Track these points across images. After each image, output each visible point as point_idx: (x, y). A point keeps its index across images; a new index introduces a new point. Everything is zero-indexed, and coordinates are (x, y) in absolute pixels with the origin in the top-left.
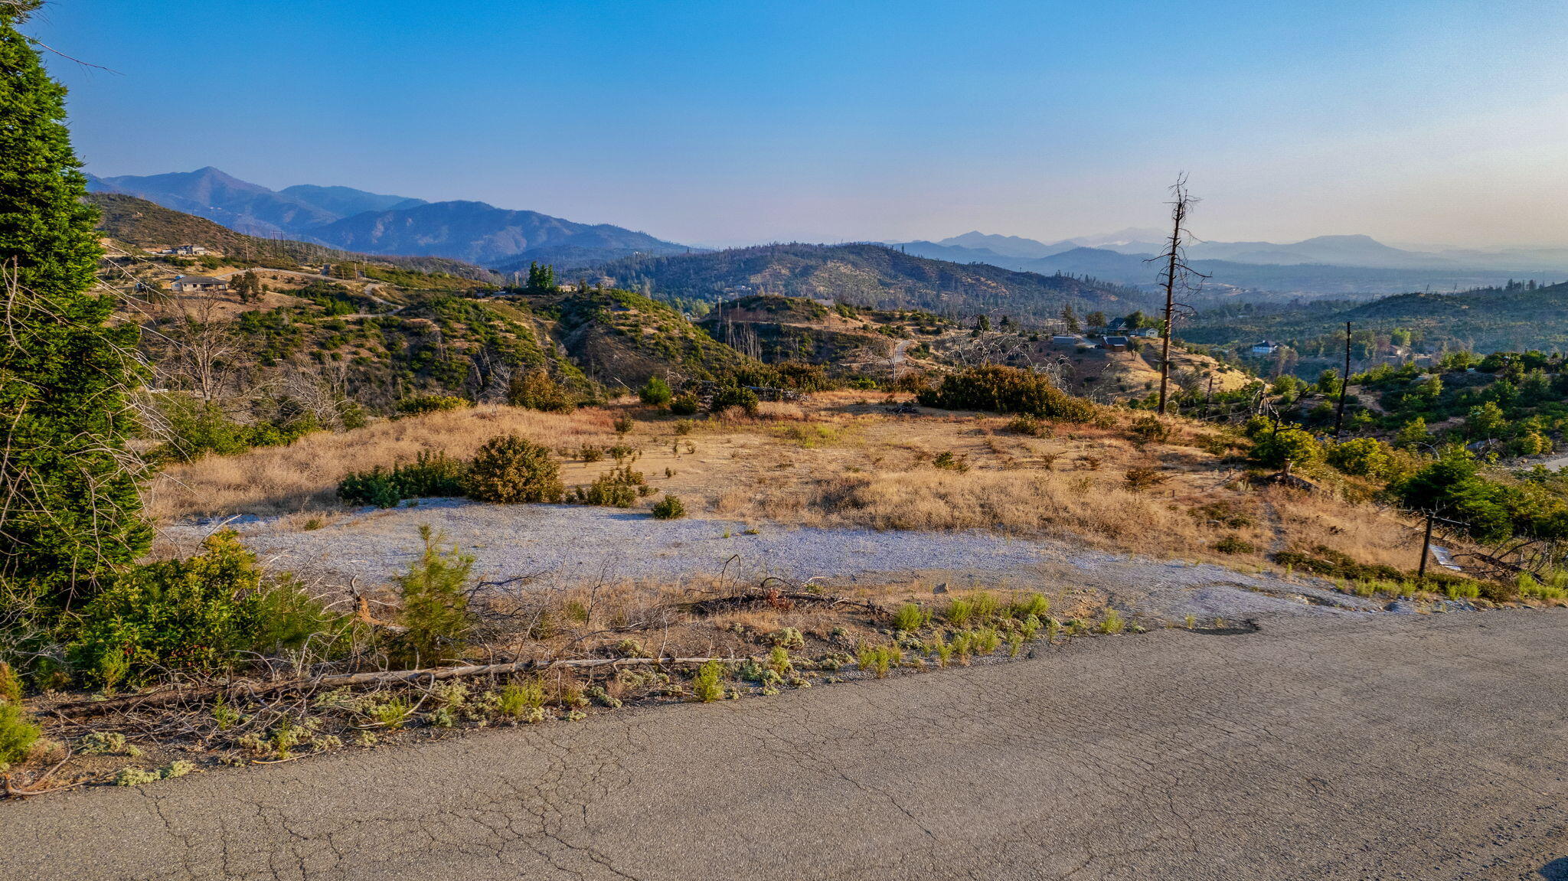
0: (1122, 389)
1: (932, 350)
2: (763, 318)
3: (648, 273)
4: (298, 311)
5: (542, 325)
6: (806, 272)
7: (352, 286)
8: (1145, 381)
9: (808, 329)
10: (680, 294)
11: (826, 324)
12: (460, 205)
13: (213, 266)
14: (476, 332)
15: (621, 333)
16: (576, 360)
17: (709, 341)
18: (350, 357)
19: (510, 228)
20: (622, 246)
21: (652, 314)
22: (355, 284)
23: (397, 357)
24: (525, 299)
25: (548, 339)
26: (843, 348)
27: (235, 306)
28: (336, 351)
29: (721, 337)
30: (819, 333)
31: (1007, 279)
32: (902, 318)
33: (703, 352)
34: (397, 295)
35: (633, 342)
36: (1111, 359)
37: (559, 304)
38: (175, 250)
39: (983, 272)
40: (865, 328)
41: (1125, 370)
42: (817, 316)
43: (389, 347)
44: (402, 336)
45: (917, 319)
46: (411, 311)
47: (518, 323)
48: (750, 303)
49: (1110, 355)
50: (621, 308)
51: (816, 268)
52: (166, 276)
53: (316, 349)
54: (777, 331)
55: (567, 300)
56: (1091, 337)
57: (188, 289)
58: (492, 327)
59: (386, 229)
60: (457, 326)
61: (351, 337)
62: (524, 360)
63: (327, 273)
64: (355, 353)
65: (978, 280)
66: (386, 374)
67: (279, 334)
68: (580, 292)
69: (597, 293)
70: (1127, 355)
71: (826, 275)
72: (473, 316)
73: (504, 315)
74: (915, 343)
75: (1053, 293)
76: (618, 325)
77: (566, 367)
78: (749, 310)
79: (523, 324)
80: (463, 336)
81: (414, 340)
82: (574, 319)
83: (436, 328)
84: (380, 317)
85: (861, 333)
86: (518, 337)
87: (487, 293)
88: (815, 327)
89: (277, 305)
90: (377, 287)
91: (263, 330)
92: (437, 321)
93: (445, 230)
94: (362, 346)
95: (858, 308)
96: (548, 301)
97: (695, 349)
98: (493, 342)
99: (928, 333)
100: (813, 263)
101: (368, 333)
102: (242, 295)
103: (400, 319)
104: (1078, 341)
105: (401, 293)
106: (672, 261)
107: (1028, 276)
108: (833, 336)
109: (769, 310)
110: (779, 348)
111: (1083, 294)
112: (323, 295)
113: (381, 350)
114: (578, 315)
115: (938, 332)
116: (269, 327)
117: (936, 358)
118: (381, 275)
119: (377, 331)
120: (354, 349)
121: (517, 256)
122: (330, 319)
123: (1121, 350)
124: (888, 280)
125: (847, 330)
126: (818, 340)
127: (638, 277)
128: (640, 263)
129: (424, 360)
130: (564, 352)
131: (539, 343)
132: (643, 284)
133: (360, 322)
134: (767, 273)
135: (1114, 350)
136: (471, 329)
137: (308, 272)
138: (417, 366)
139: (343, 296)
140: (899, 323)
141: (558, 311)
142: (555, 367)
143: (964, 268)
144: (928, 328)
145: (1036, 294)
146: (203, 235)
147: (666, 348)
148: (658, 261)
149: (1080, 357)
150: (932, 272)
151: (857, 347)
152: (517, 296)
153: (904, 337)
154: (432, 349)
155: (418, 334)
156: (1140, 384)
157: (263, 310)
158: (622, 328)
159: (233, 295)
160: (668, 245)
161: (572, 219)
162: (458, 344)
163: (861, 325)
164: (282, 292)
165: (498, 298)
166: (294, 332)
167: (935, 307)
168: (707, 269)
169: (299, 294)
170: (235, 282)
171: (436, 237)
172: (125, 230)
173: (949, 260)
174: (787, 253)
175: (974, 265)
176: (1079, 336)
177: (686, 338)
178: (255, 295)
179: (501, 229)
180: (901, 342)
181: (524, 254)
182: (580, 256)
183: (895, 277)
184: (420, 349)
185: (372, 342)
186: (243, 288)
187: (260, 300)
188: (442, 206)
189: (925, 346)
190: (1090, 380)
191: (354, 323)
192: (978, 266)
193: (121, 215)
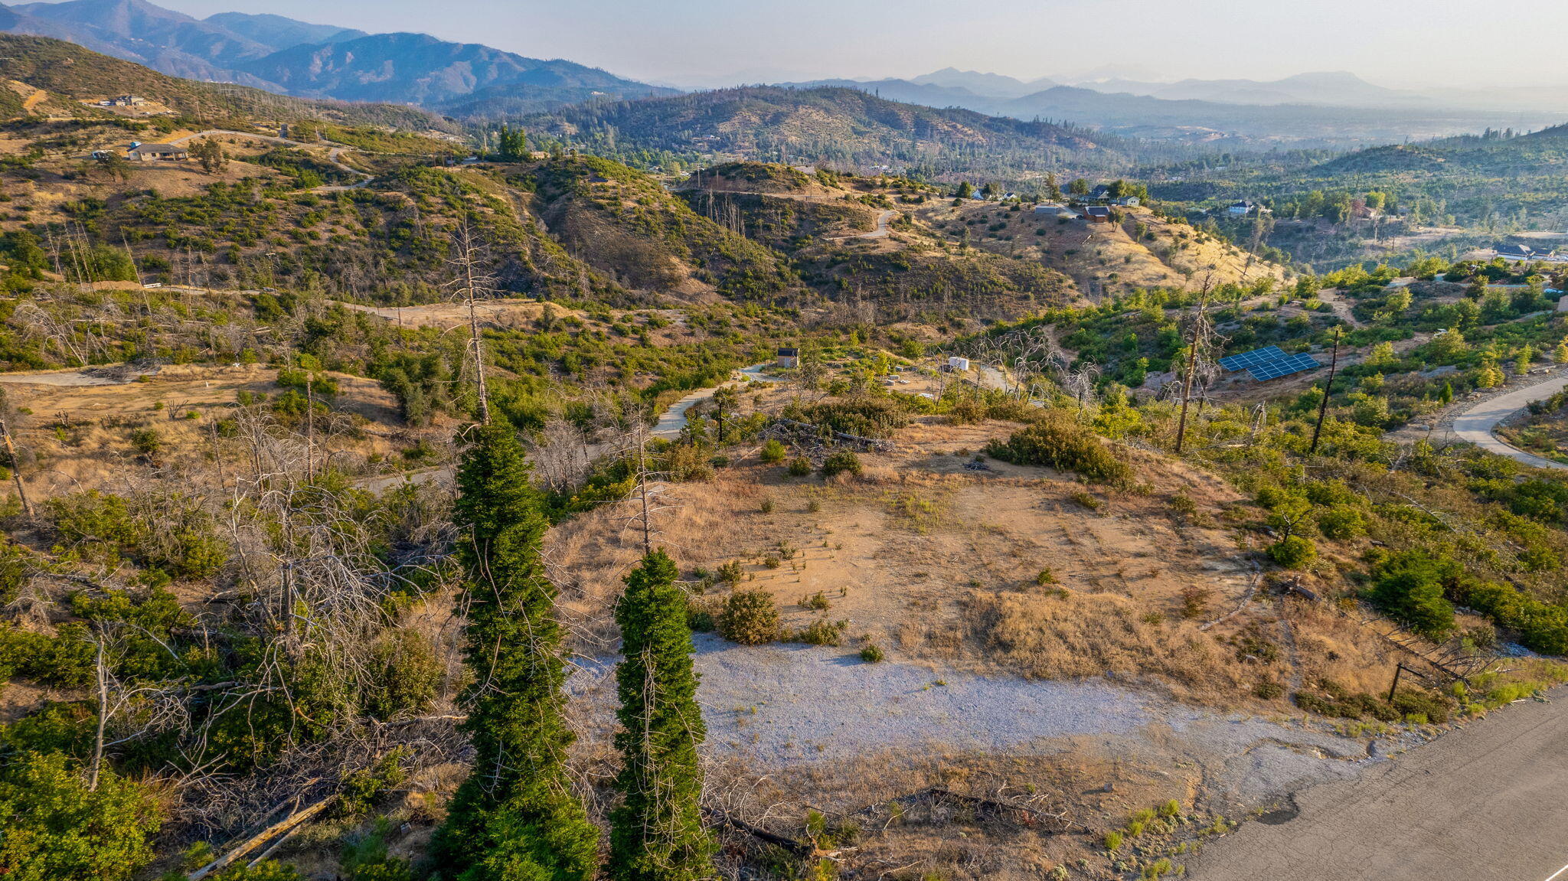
0: (1102, 262)
1: (914, 222)
2: (743, 188)
3: (610, 120)
4: (266, 183)
5: (518, 197)
6: (777, 119)
7: (315, 150)
8: (1126, 253)
9: (790, 200)
10: (646, 143)
11: (807, 194)
12: (402, 36)
13: (167, 130)
14: (451, 206)
15: (600, 207)
16: (557, 237)
17: (690, 214)
18: (327, 235)
19: (457, 64)
20: (578, 84)
21: (630, 185)
22: (317, 148)
23: (374, 235)
24: (498, 167)
25: (526, 213)
26: (826, 221)
27: (199, 177)
28: (313, 229)
29: (701, 209)
30: (800, 204)
31: (985, 125)
32: (884, 185)
33: (684, 226)
34: (364, 160)
35: (613, 217)
36: (1091, 231)
37: (533, 172)
38: (113, 102)
39: (960, 118)
40: (846, 198)
41: (1105, 242)
42: (797, 185)
43: (366, 223)
44: (378, 212)
45: (898, 186)
46: (381, 183)
47: (494, 196)
48: (728, 171)
49: (1091, 226)
50: (597, 179)
51: (787, 115)
52: (123, 143)
53: (291, 227)
54: (758, 202)
55: (541, 168)
56: (1072, 206)
57: (147, 158)
58: (469, 200)
59: (325, 64)
60: (432, 200)
61: (326, 213)
62: (504, 238)
63: (285, 135)
64: (331, 231)
65: (954, 127)
66: (366, 253)
67: (252, 211)
68: (554, 159)
69: (572, 162)
70: (1107, 225)
71: (798, 123)
72: (448, 189)
73: (478, 187)
74: (897, 215)
75: (1030, 140)
76: (597, 197)
77: (548, 245)
78: (728, 178)
79: (500, 198)
80: (440, 211)
81: (390, 216)
82: (552, 191)
83: (411, 202)
84: (353, 189)
85: (842, 204)
86: (496, 212)
87: (458, 160)
88: (797, 197)
89: (242, 175)
90: (341, 152)
91: (234, 207)
92: (411, 194)
93: (389, 65)
94: (338, 223)
95: (838, 174)
96: (522, 169)
97: (676, 223)
98: (471, 218)
99: (910, 201)
100: (784, 109)
101: (343, 209)
102: (205, 165)
103: (372, 192)
104: (1060, 210)
105: (365, 159)
106: (636, 106)
107: (1005, 121)
108: (815, 208)
109: (749, 179)
110: (761, 221)
111: (1062, 142)
112: (288, 162)
113: (358, 227)
114: (554, 185)
115: (919, 201)
116: (240, 204)
117: (918, 230)
118: (343, 137)
119: (350, 206)
120: (330, 227)
121: (467, 97)
122: (300, 192)
123: (1102, 220)
124: (862, 128)
125: (829, 200)
126: (800, 212)
127: (600, 124)
128: (602, 108)
129: (403, 238)
130: (544, 228)
131: (517, 218)
132: (606, 132)
133: (333, 196)
134: (736, 120)
135: (1095, 220)
136: (447, 203)
137: (265, 134)
138: (397, 244)
139: (308, 163)
140: (880, 191)
141: (533, 181)
142: (537, 245)
143: (940, 113)
144: (912, 197)
145: (1014, 143)
146: (140, 84)
147: (647, 223)
148: (620, 105)
149: (1060, 227)
150: (907, 119)
151: (839, 219)
152: (489, 164)
153: (886, 206)
154: (409, 226)
155: (393, 209)
156: (1120, 257)
157: (229, 182)
158: (601, 201)
159: (195, 164)
160: (626, 83)
161: (524, 54)
162: (437, 220)
163: (842, 194)
165: (469, 167)
166: (267, 209)
167: (911, 160)
168: (673, 115)
169: (262, 160)
170: (193, 148)
171: (379, 74)
172: (58, 80)
173: (925, 104)
174: (756, 97)
175: (950, 110)
176: (1060, 205)
177: (667, 212)
178: (217, 165)
179: (448, 65)
180: (884, 215)
181: (475, 94)
182: (535, 96)
183: (869, 124)
184: (398, 226)
185: (348, 219)
186: (206, 156)
187: (224, 170)
188: (382, 39)
189: (907, 217)
190: (1070, 253)
191: (327, 197)
192: (954, 111)
193: (51, 63)
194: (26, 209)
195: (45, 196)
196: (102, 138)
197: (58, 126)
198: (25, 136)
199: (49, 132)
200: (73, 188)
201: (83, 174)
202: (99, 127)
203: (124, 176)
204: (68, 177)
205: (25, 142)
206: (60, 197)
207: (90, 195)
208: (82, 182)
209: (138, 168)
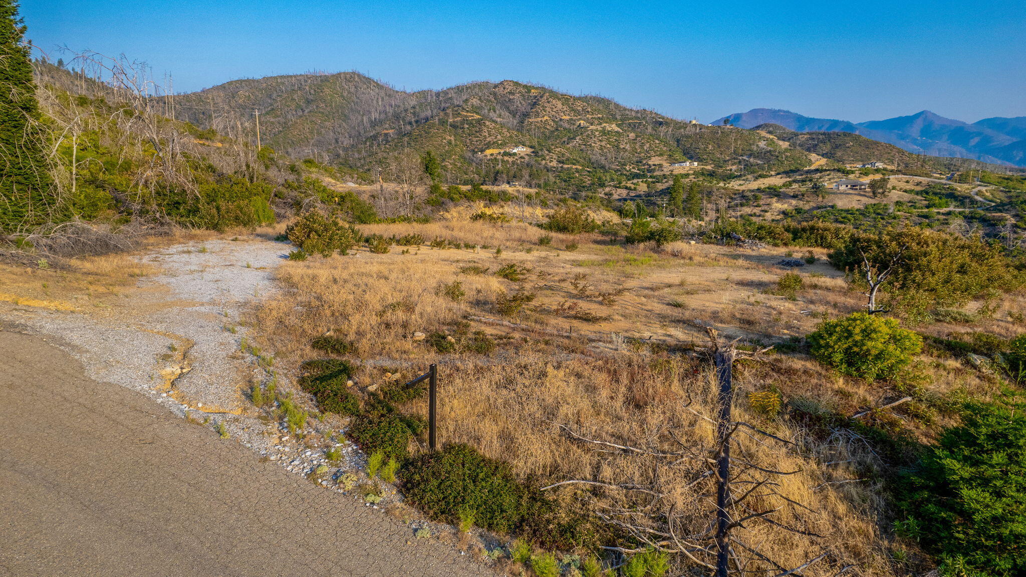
4: (910, 204)
7: (962, 188)
22: (966, 186)
27: (867, 199)
34: (999, 195)
38: (864, 165)
46: (997, 208)
52: (835, 180)
57: (843, 188)
63: (950, 179)
67: (883, 219)
83: (1012, 220)
84: (967, 211)
89: (897, 199)
90: (984, 189)
91: (874, 215)
92: (1015, 214)
102: (874, 193)
103: (983, 213)
105: (1003, 195)
112: (935, 194)
116: (879, 214)
118: (993, 178)
122: (926, 210)
133: (949, 213)
137: (936, 178)
139: (950, 195)
146: (886, 156)
157: (883, 203)
159: (868, 192)
164: (905, 191)
166: (894, 218)
169: (917, 193)
170: (873, 185)
172: (839, 154)
178: (883, 193)
186: (876, 188)
187: (886, 196)
191: (943, 214)
193: (840, 145)
194: (766, 211)
195: (778, 206)
196: (827, 178)
197: (809, 172)
198: (789, 177)
199: (802, 175)
200: (794, 202)
201: (803, 195)
202: (828, 172)
203: (823, 197)
204: (795, 197)
205: (788, 179)
206: (785, 206)
207: (801, 206)
208: (801, 200)
209: (834, 193)
